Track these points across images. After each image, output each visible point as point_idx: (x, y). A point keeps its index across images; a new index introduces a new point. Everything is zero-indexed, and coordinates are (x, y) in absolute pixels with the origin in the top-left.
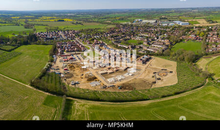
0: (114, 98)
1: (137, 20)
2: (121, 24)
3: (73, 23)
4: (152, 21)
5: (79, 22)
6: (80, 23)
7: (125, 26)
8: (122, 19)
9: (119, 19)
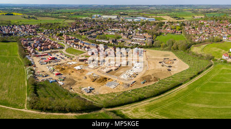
0: (151, 92)
1: (95, 16)
2: (81, 19)
3: (25, 18)
4: (114, 17)
5: (31, 16)
6: (33, 18)
7: (86, 21)
8: (78, 14)
9: (75, 14)
